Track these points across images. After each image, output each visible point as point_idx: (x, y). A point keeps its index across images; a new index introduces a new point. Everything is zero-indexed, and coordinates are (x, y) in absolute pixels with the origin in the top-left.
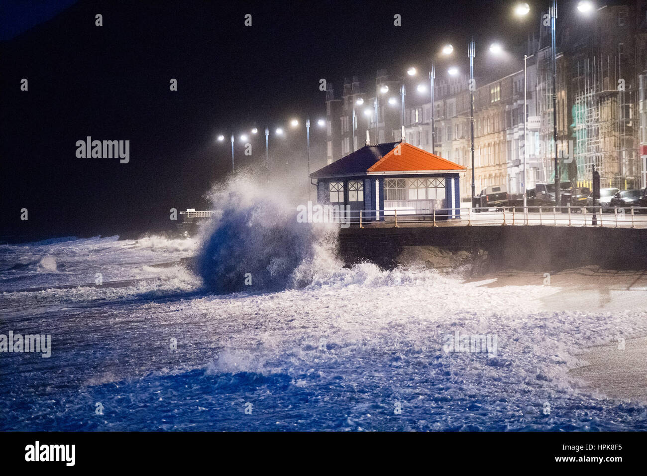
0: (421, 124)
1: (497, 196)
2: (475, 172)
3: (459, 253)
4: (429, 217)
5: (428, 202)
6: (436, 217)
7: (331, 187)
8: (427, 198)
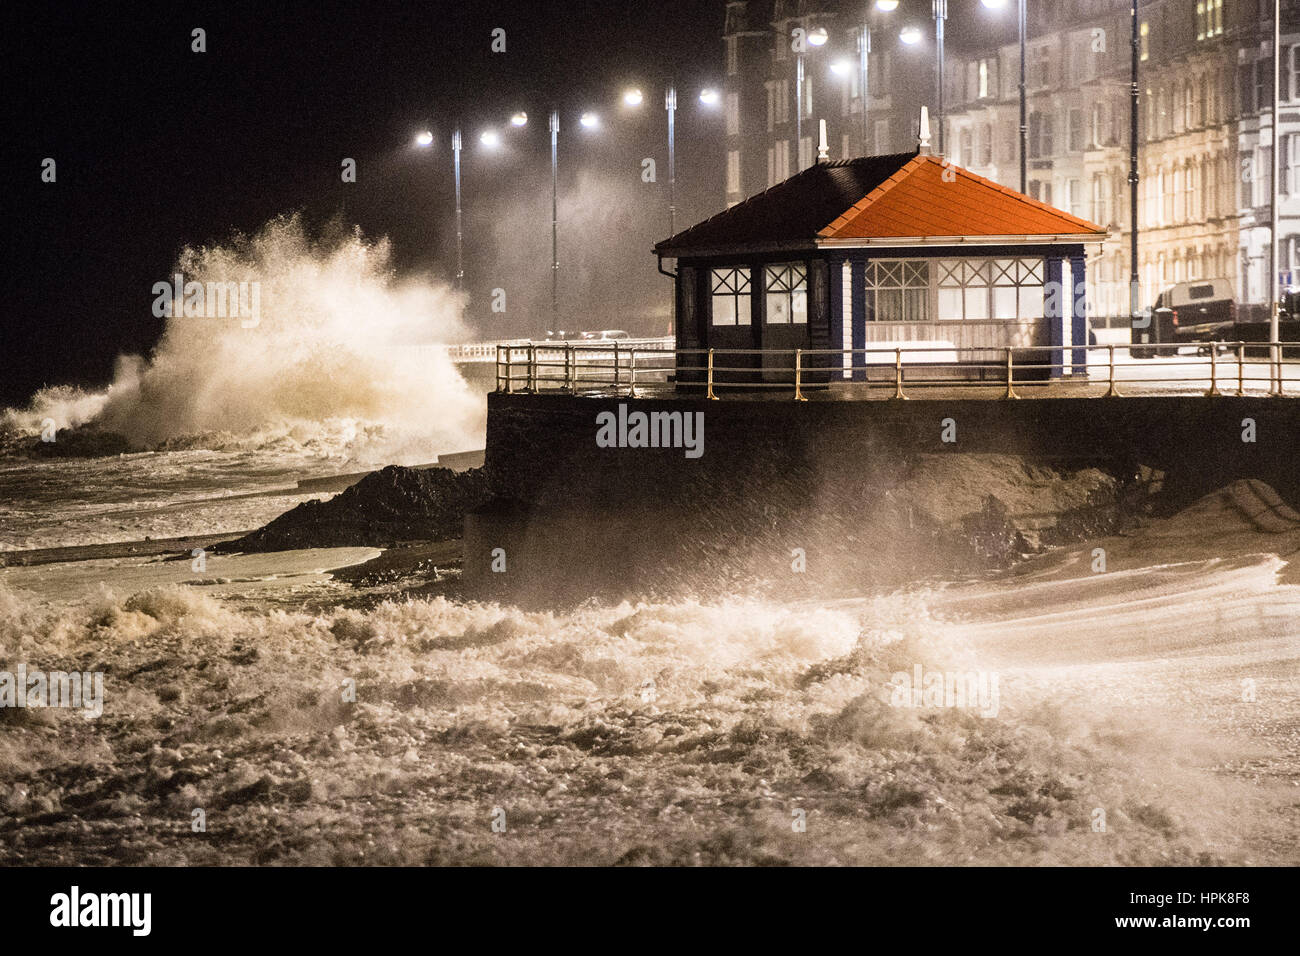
0: (995, 102)
1: (1203, 310)
2: (1139, 242)
3: (1081, 474)
4: (996, 369)
5: (994, 327)
6: (1013, 370)
7: (715, 282)
8: (991, 316)
